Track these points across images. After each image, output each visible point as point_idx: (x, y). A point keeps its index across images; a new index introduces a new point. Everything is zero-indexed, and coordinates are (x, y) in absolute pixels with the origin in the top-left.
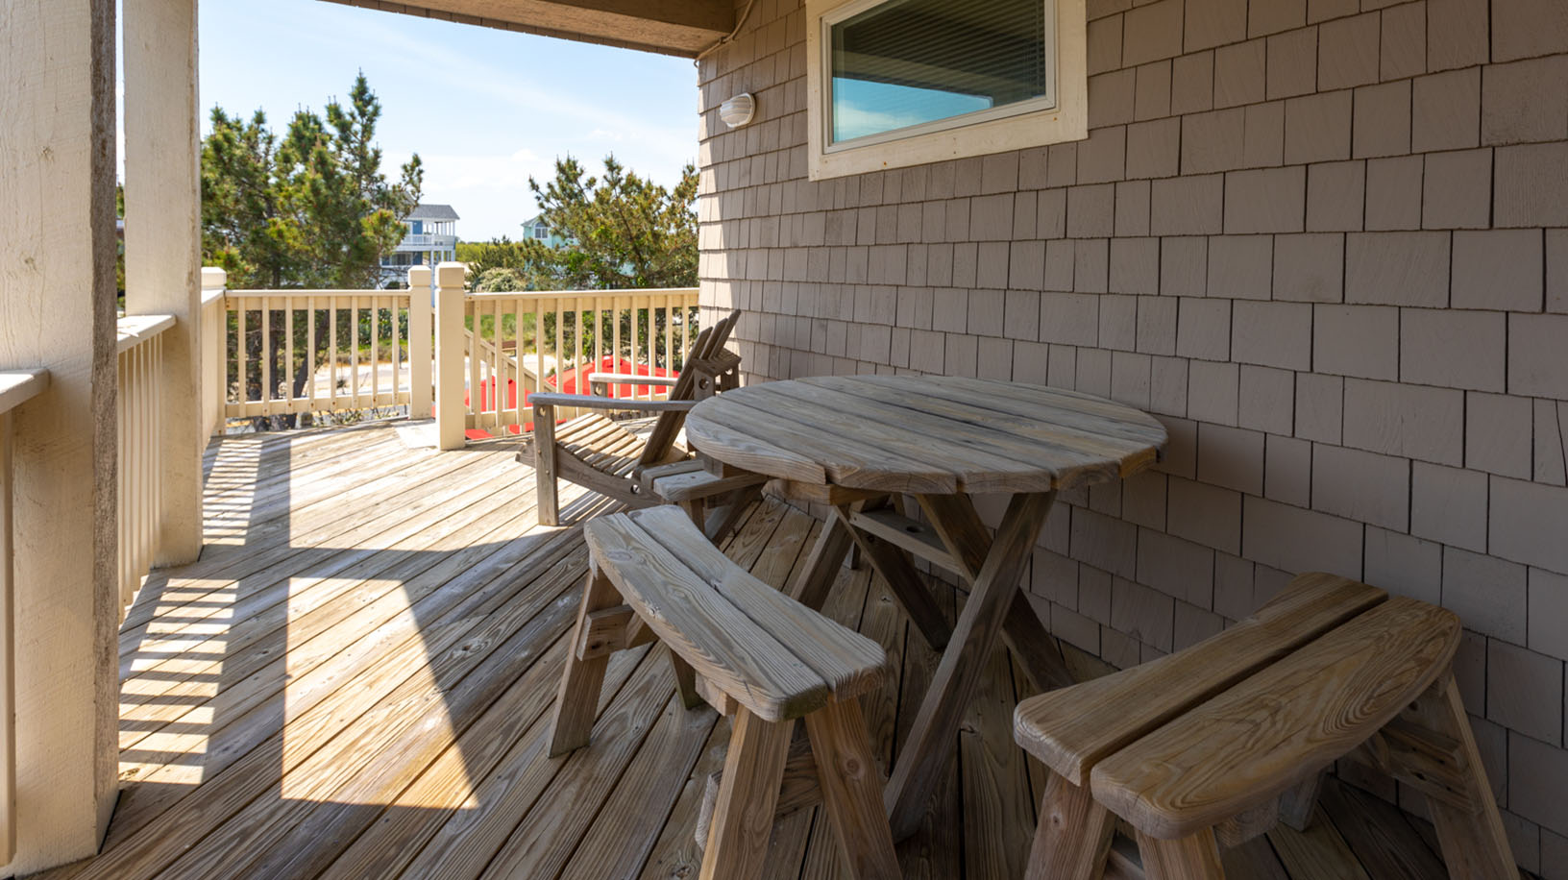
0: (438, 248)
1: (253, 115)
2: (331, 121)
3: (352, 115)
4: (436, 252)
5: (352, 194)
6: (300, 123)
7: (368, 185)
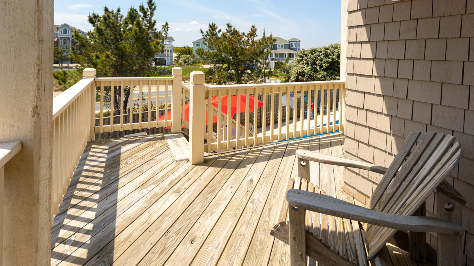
0: (168, 49)
1: (117, 9)
2: (140, 11)
3: (147, 9)
4: (168, 50)
5: (147, 34)
6: (131, 11)
7: (151, 31)
